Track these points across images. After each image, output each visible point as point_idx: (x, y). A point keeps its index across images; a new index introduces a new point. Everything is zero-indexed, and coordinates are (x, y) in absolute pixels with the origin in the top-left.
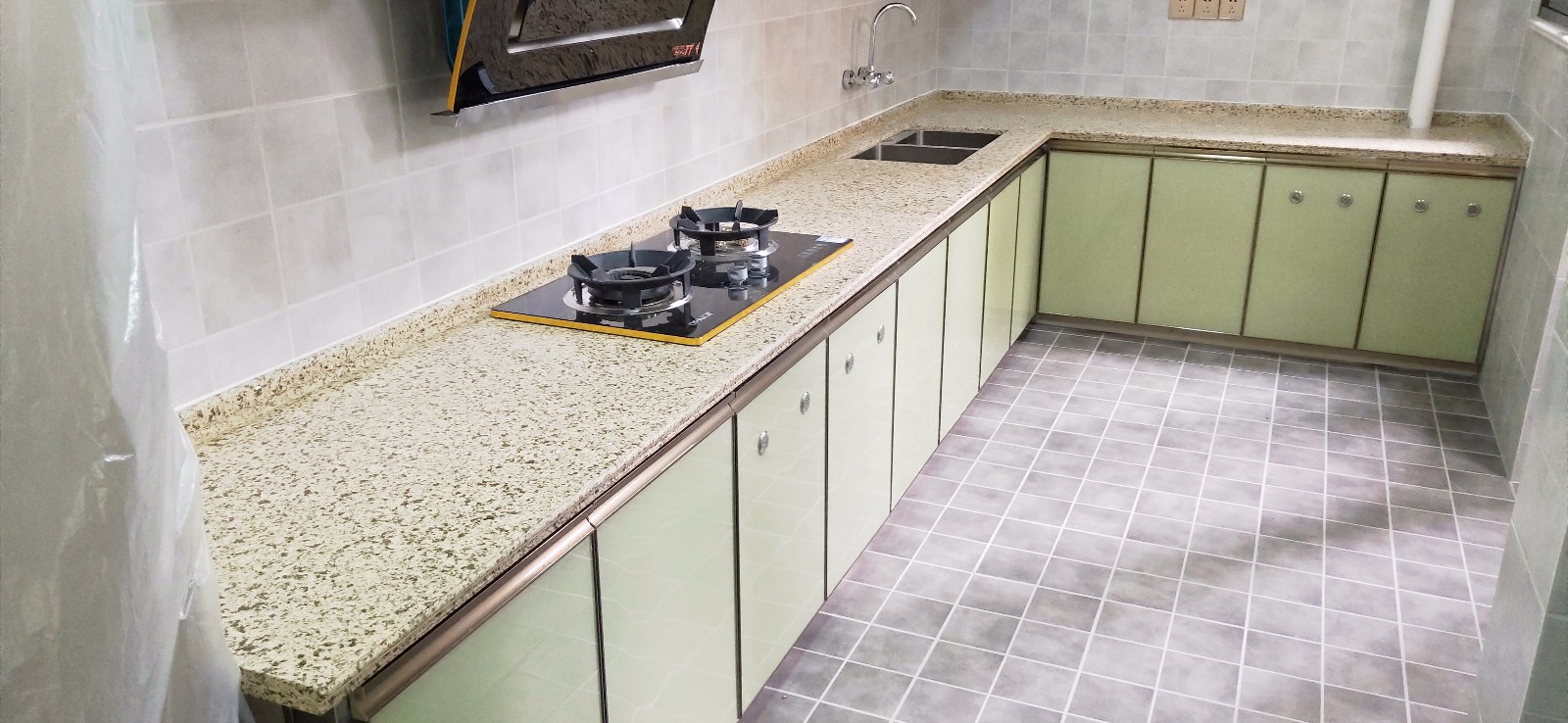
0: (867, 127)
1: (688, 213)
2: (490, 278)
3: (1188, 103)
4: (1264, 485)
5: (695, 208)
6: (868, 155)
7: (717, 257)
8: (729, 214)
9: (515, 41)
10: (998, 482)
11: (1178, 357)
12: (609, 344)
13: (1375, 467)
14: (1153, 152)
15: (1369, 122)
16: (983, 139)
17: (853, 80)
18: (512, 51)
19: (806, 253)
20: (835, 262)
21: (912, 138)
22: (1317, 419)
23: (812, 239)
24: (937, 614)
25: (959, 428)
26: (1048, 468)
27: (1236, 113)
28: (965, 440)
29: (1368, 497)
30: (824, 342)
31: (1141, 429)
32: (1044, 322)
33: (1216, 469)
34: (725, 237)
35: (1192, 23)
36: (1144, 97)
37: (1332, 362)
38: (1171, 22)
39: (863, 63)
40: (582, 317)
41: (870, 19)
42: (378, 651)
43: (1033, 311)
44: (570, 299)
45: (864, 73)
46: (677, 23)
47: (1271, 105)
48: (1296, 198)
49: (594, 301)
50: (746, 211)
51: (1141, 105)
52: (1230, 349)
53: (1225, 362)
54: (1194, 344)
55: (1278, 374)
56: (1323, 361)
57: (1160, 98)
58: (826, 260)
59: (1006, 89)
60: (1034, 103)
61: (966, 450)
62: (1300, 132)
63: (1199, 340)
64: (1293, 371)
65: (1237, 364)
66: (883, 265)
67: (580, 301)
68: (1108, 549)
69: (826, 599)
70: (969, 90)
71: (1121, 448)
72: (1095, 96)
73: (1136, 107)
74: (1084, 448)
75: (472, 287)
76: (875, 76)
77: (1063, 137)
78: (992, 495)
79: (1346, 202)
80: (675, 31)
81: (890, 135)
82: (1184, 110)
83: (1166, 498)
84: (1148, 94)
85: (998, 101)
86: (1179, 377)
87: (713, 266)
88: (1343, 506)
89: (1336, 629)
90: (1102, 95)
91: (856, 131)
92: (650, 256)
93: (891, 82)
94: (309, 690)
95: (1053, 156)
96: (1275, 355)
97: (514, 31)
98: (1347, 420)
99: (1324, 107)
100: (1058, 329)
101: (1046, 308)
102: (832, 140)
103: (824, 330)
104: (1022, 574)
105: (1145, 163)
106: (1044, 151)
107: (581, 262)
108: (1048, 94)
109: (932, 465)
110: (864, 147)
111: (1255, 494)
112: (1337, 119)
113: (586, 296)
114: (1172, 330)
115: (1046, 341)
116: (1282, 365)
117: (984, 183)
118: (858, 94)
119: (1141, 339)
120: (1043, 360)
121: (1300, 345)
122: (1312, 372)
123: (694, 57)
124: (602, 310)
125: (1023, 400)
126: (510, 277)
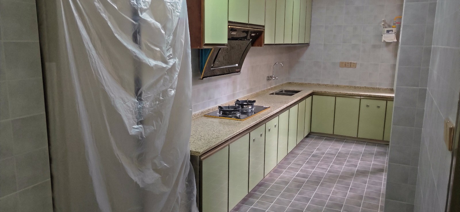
0: (272, 89)
1: (238, 100)
2: (203, 110)
3: (345, 86)
4: (358, 165)
5: (239, 100)
6: (273, 94)
7: (244, 109)
8: (246, 101)
9: (212, 67)
10: (300, 162)
11: (343, 142)
12: (226, 120)
13: (384, 162)
14: (336, 96)
15: (385, 91)
16: (297, 92)
17: (269, 78)
18: (212, 69)
19: (261, 109)
20: (267, 110)
21: (282, 91)
22: (372, 154)
23: (262, 107)
24: (286, 183)
25: (292, 152)
26: (311, 160)
27: (356, 88)
28: (293, 155)
29: (381, 167)
30: (265, 124)
31: (332, 154)
32: (312, 134)
33: (348, 162)
34: (245, 105)
35: (345, 68)
36: (335, 84)
37: (378, 144)
38: (340, 68)
39: (271, 75)
40: (220, 116)
41: (273, 66)
42: (205, 149)
43: (310, 131)
44: (218, 114)
45: (271, 77)
46: (237, 65)
47: (363, 86)
48: (368, 106)
49: (222, 114)
50: (249, 101)
51: (334, 86)
52: (355, 141)
53: (354, 143)
54: (347, 139)
55: (365, 145)
56: (376, 143)
57: (338, 84)
58: (265, 110)
59: (303, 82)
60: (309, 85)
61: (293, 157)
62: (369, 92)
63: (348, 139)
64: (369, 145)
65: (356, 143)
66: (276, 111)
67: (220, 114)
68: (323, 174)
69: (264, 177)
70: (295, 82)
71: (328, 158)
72: (324, 83)
73: (333, 86)
74: (320, 157)
75: (200, 111)
76: (274, 78)
77: (316, 92)
78: (299, 165)
79: (379, 107)
80: (237, 66)
81: (277, 91)
82: (344, 87)
83: (336, 166)
84: (336, 83)
85: (301, 85)
86: (342, 145)
87: (243, 110)
88: (374, 169)
89: (368, 187)
90: (325, 83)
91: (269, 89)
92: (232, 107)
93: (277, 79)
94: (198, 152)
95: (314, 96)
96: (365, 142)
97: (212, 66)
98: (379, 154)
99: (375, 87)
100: (315, 135)
101: (312, 131)
102: (264, 91)
103: (265, 122)
104: (304, 177)
105: (334, 98)
106: (311, 94)
107: (220, 107)
108: (313, 83)
109: (286, 159)
110: (271, 93)
111: (356, 166)
112: (379, 90)
113: (221, 113)
114: (342, 136)
115: (312, 138)
116: (366, 144)
117: (297, 99)
118: (270, 81)
119: (335, 138)
120: (310, 141)
121: (371, 139)
122: (373, 145)
123: (239, 71)
124: (224, 115)
125: (306, 148)
126: (206, 110)
